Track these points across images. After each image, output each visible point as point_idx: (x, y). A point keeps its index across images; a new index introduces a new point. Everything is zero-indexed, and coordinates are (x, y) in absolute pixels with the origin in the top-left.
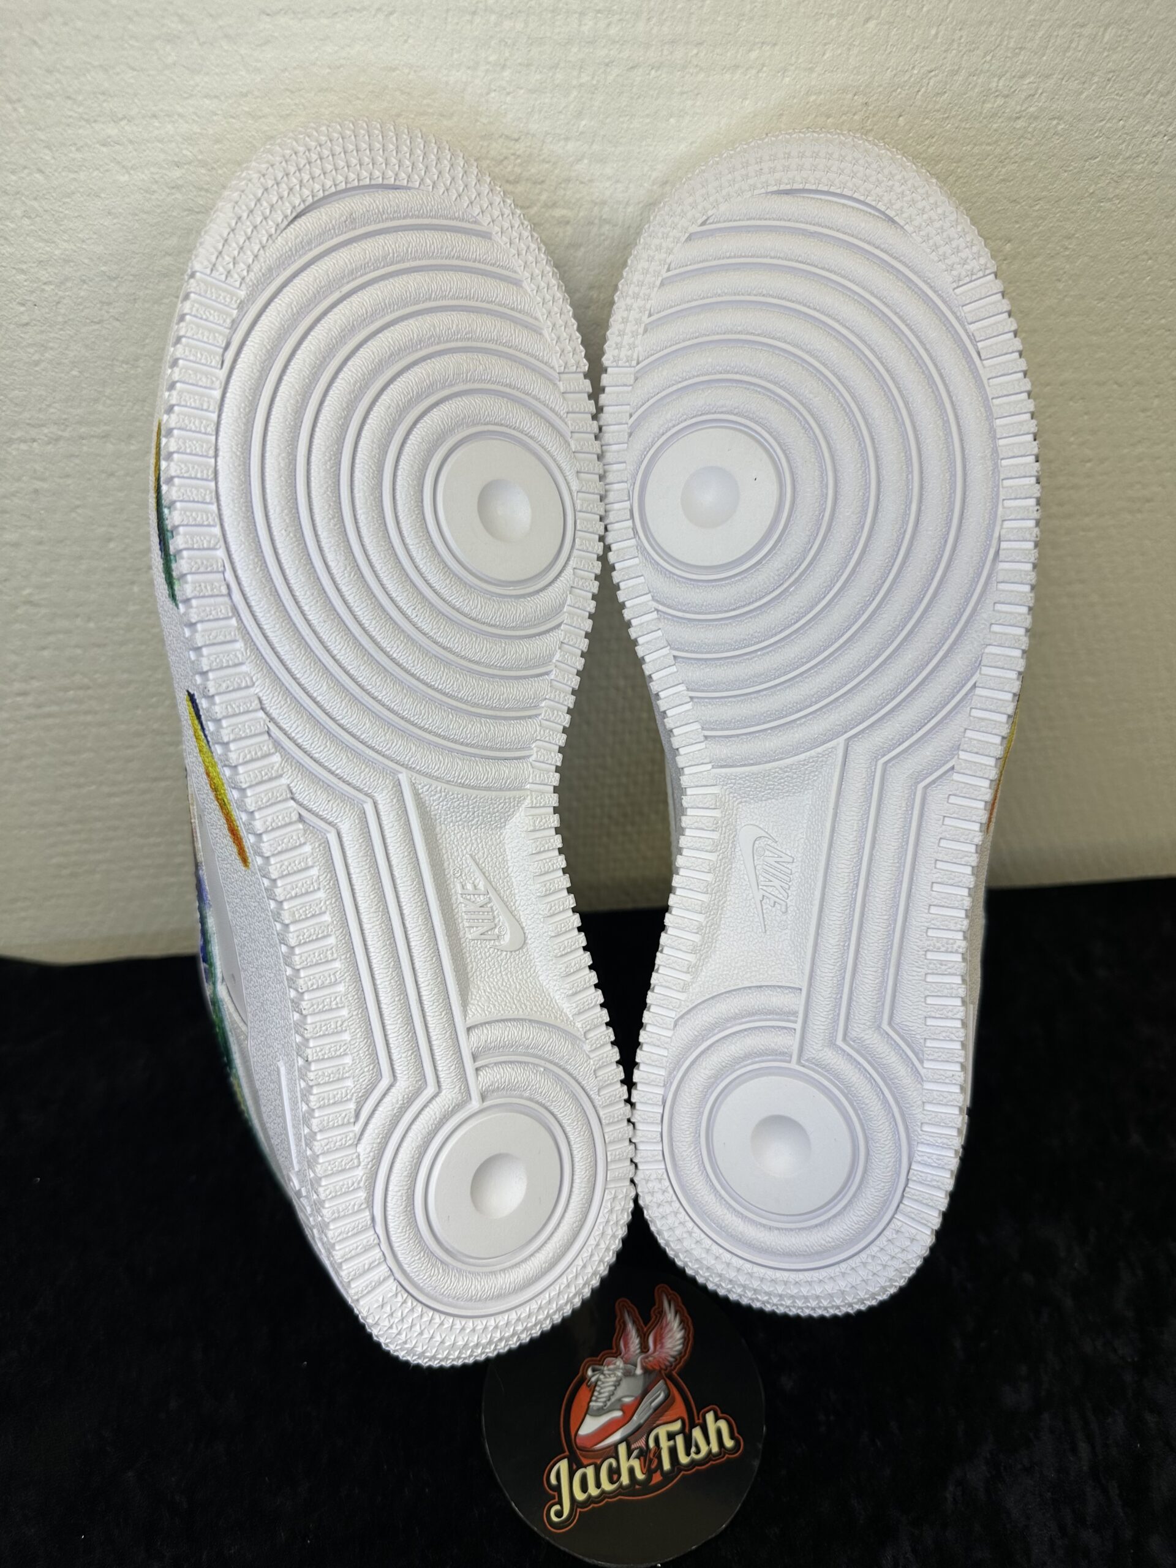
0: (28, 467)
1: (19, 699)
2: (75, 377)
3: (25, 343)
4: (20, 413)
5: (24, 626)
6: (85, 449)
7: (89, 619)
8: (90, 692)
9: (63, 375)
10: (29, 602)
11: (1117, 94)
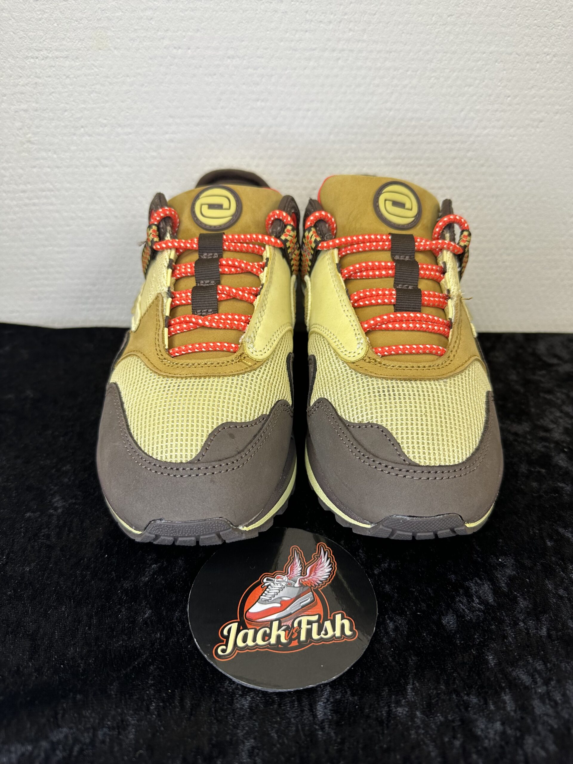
0: (33, 71)
1: (22, 194)
2: (55, 27)
3: (36, 10)
4: (32, 44)
5: (27, 155)
6: (57, 63)
7: (55, 153)
8: (52, 193)
9: (50, 26)
10: (29, 141)
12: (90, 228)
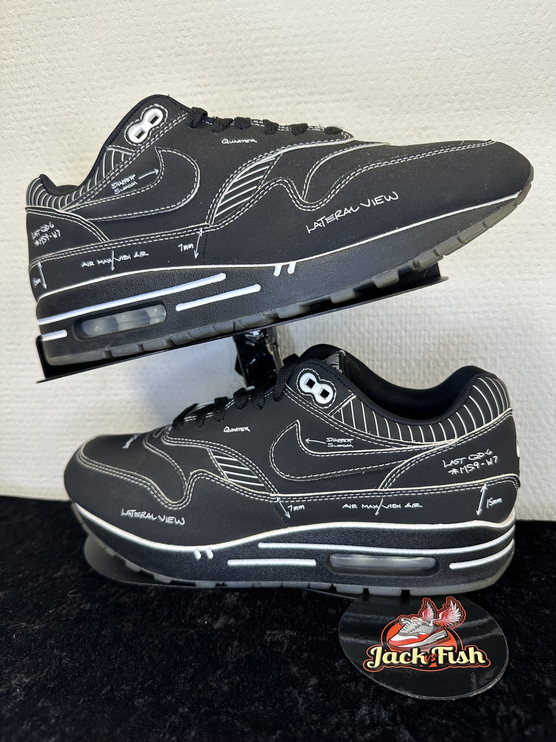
11: (502, 98)
12: (119, 397)
